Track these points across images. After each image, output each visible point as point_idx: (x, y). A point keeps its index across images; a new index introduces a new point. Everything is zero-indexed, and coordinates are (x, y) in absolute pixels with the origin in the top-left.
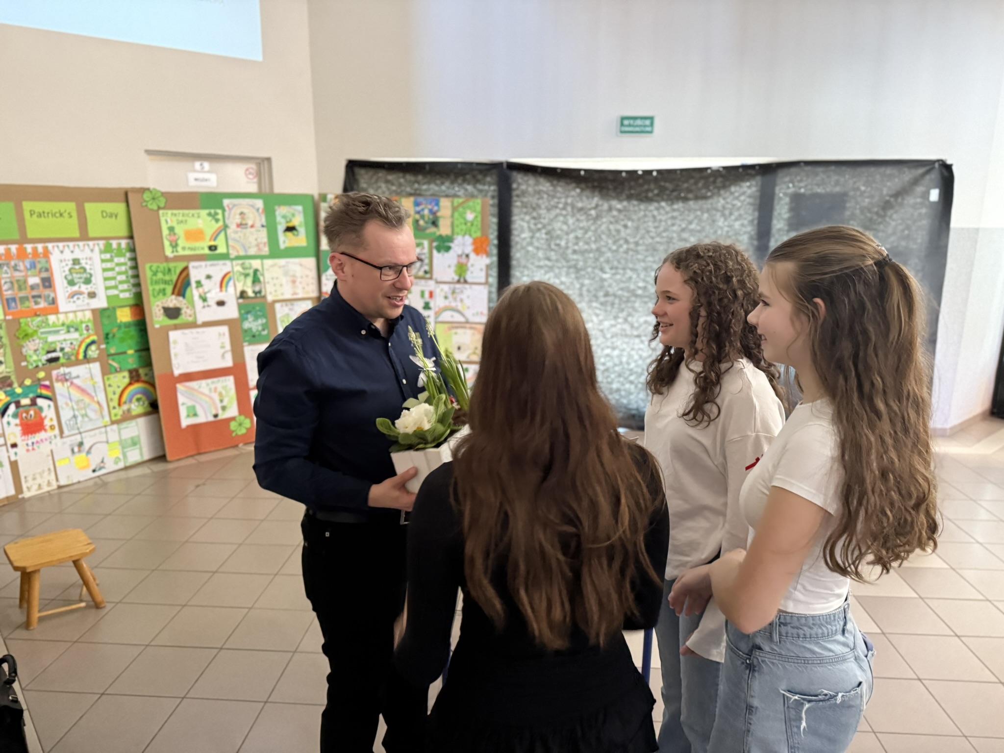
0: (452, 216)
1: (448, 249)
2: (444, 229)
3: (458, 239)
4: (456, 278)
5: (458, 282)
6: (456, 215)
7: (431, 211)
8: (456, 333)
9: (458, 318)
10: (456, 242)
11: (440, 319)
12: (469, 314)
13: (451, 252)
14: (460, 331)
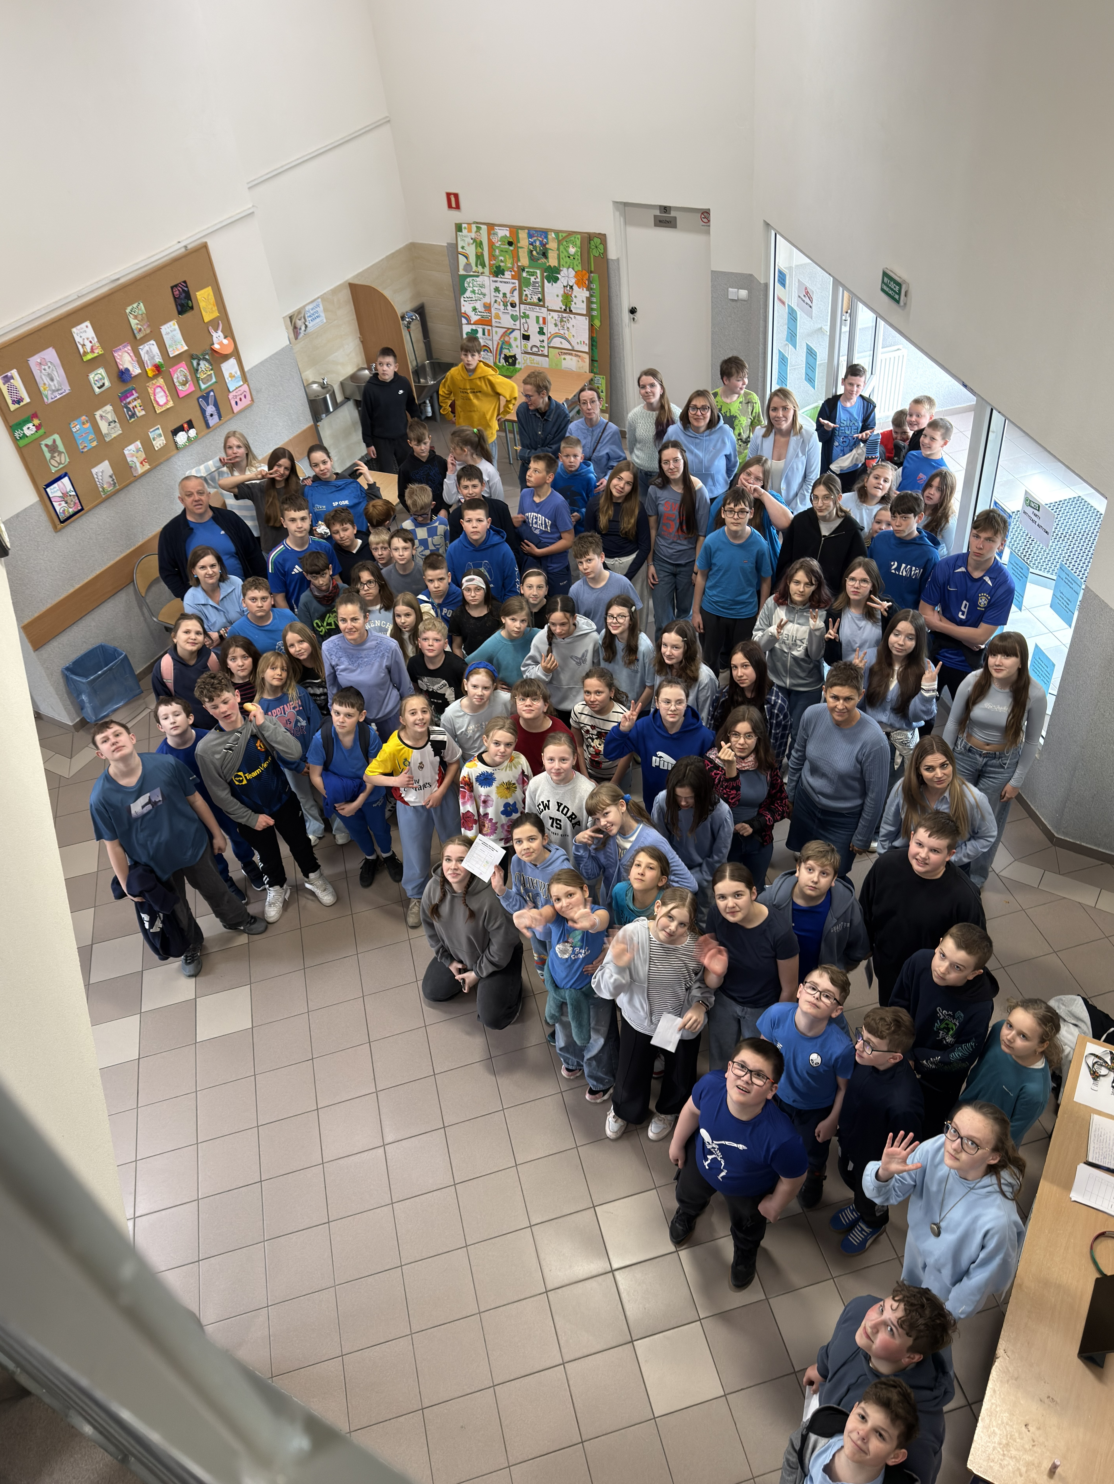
0: (558, 249)
1: (556, 280)
2: (553, 262)
3: (564, 271)
4: (564, 307)
5: (565, 310)
6: (561, 248)
7: (541, 243)
8: (564, 359)
9: (566, 345)
10: (562, 273)
11: (551, 345)
12: (574, 342)
13: (559, 282)
14: (567, 357)
